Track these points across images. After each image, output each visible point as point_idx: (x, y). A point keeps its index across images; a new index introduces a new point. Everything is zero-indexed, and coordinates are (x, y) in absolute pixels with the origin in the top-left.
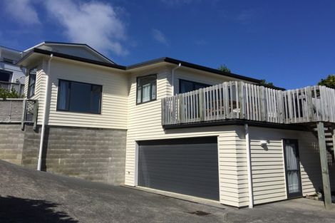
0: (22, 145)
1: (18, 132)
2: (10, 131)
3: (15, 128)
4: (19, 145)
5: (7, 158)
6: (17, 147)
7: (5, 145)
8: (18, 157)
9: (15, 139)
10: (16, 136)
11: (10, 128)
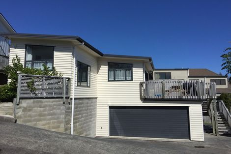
0: (64, 116)
1: (59, 105)
2: (54, 105)
3: (58, 101)
4: (61, 116)
5: (54, 128)
6: (60, 118)
7: (50, 117)
8: (61, 126)
9: (58, 111)
10: (59, 109)
11: (54, 101)
